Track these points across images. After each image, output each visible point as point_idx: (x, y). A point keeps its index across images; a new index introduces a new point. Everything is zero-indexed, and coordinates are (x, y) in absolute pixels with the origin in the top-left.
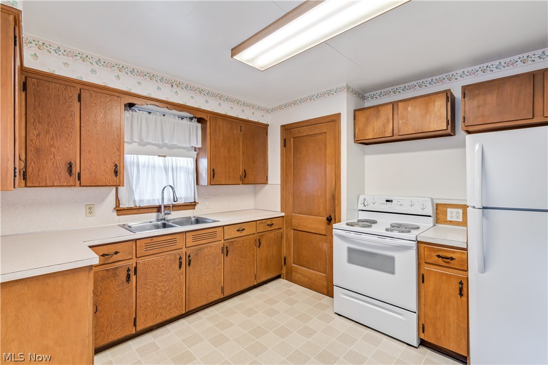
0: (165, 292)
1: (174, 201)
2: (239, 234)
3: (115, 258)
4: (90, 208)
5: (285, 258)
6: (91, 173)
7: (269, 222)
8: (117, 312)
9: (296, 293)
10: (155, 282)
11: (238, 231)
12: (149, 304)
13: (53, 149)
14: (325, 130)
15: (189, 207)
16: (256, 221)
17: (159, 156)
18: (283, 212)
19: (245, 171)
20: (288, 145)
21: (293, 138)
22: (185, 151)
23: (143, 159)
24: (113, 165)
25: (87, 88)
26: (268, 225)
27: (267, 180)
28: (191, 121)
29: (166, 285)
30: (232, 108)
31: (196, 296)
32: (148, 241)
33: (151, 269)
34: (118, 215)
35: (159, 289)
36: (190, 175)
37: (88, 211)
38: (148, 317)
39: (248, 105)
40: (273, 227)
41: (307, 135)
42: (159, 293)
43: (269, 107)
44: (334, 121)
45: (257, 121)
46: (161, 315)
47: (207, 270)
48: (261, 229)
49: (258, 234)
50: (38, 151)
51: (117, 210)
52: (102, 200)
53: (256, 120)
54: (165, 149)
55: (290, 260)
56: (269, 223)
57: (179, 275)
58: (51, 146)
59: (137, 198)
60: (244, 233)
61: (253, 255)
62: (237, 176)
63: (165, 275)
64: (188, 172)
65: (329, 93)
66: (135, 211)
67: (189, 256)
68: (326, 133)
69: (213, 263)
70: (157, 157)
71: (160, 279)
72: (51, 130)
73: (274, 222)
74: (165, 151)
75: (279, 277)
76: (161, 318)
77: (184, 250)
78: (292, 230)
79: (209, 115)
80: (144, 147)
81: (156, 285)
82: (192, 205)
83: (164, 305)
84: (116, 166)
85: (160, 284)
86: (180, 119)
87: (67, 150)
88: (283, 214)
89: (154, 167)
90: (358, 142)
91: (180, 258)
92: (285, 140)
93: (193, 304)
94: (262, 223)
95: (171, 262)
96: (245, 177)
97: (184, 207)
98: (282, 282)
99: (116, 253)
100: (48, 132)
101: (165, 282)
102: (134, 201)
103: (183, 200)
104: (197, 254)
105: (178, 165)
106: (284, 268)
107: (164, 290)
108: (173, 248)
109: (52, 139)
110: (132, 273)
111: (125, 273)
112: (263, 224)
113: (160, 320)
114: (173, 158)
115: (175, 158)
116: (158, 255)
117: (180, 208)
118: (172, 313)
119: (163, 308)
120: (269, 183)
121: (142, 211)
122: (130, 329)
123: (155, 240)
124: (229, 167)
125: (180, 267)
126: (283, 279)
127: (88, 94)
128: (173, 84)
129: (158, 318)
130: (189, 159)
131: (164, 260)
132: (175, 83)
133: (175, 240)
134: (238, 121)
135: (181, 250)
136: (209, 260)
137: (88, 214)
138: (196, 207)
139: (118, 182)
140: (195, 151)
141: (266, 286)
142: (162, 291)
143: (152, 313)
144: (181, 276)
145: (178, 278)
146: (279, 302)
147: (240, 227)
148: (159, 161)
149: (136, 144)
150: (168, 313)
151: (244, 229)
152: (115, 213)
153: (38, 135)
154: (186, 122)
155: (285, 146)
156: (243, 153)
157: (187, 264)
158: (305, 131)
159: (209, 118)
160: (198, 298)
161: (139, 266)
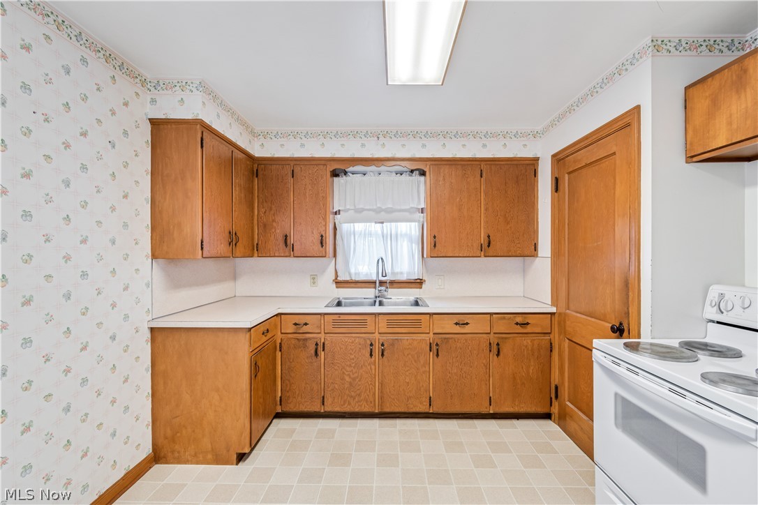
0: (354, 379)
1: (383, 276)
2: (458, 329)
3: (305, 329)
4: (314, 279)
5: (556, 388)
6: (301, 244)
7: (519, 319)
8: (306, 383)
9: (556, 452)
10: (343, 364)
11: (456, 324)
12: (336, 386)
13: (274, 224)
14: (614, 149)
15: (413, 285)
16: (491, 314)
17: (376, 223)
18: (554, 306)
19: (489, 237)
20: (560, 187)
21: (569, 173)
22: (407, 214)
23: (359, 227)
24: (320, 235)
25: (298, 163)
26: (517, 324)
27: (536, 249)
28: (411, 176)
29: (354, 371)
30: (464, 145)
31: (392, 397)
32: (336, 317)
33: (339, 348)
34: (337, 287)
35: (347, 373)
36: (413, 245)
37: (312, 281)
38: (336, 401)
39: (495, 135)
40: (529, 329)
41: (587, 165)
42: (347, 379)
43: (539, 128)
44: (628, 125)
45: (512, 156)
46: (349, 404)
47: (407, 369)
48: (501, 327)
49: (497, 335)
50: (265, 226)
51: (336, 282)
52: (323, 271)
53: (510, 155)
54: (383, 213)
55: (565, 392)
56: (522, 321)
57: (369, 364)
58: (274, 221)
59: (353, 271)
60: (467, 329)
61: (486, 366)
62: (474, 245)
63: (353, 359)
64: (411, 241)
65: (620, 71)
66: (352, 285)
67: (383, 345)
68: (614, 154)
69: (415, 361)
70: (373, 224)
71: (348, 363)
72: (273, 206)
73: (530, 319)
74: (383, 215)
75: (547, 416)
76: (349, 407)
77: (377, 335)
78: (567, 341)
79: (429, 163)
80: (360, 215)
81: (344, 368)
82: (419, 283)
83: (353, 394)
84: (322, 236)
85: (348, 369)
86: (399, 175)
87: (284, 223)
88: (554, 310)
89: (370, 234)
90: (695, 159)
91: (371, 345)
92: (557, 179)
93: (388, 405)
94: (504, 318)
95: (360, 346)
96: (489, 246)
97: (407, 285)
98: (551, 426)
99: (306, 324)
100: (271, 209)
101: (354, 367)
102: (350, 274)
103: (405, 275)
104: (392, 345)
105: (399, 232)
106: (555, 404)
107: (352, 376)
108: (363, 330)
109: (274, 215)
110: (320, 348)
111: (314, 346)
112: (504, 321)
113: (347, 409)
114: (392, 224)
115: (394, 223)
116: (347, 335)
117: (402, 285)
118: (361, 406)
119: (352, 396)
120: (539, 255)
121: (359, 285)
122: (319, 407)
123: (343, 317)
124: (460, 232)
125: (371, 355)
126: (554, 422)
127: (299, 169)
128: (379, 136)
129: (346, 405)
130: (413, 224)
131: (352, 343)
132: (381, 134)
133: (364, 323)
134: (478, 163)
135: (374, 335)
136: (410, 356)
137: (312, 285)
138: (423, 286)
139: (324, 253)
140: (422, 212)
141: (515, 422)
142: (350, 377)
143: (340, 398)
144: (373, 367)
145: (369, 367)
146: (510, 452)
147: (462, 319)
148: (377, 228)
149: (352, 211)
150: (357, 405)
151: (467, 324)
152: (334, 285)
153: (265, 212)
154: (405, 177)
155: (557, 190)
156: (486, 209)
157: (380, 354)
158: (585, 157)
159: (428, 167)
160: (394, 399)
161: (326, 343)
